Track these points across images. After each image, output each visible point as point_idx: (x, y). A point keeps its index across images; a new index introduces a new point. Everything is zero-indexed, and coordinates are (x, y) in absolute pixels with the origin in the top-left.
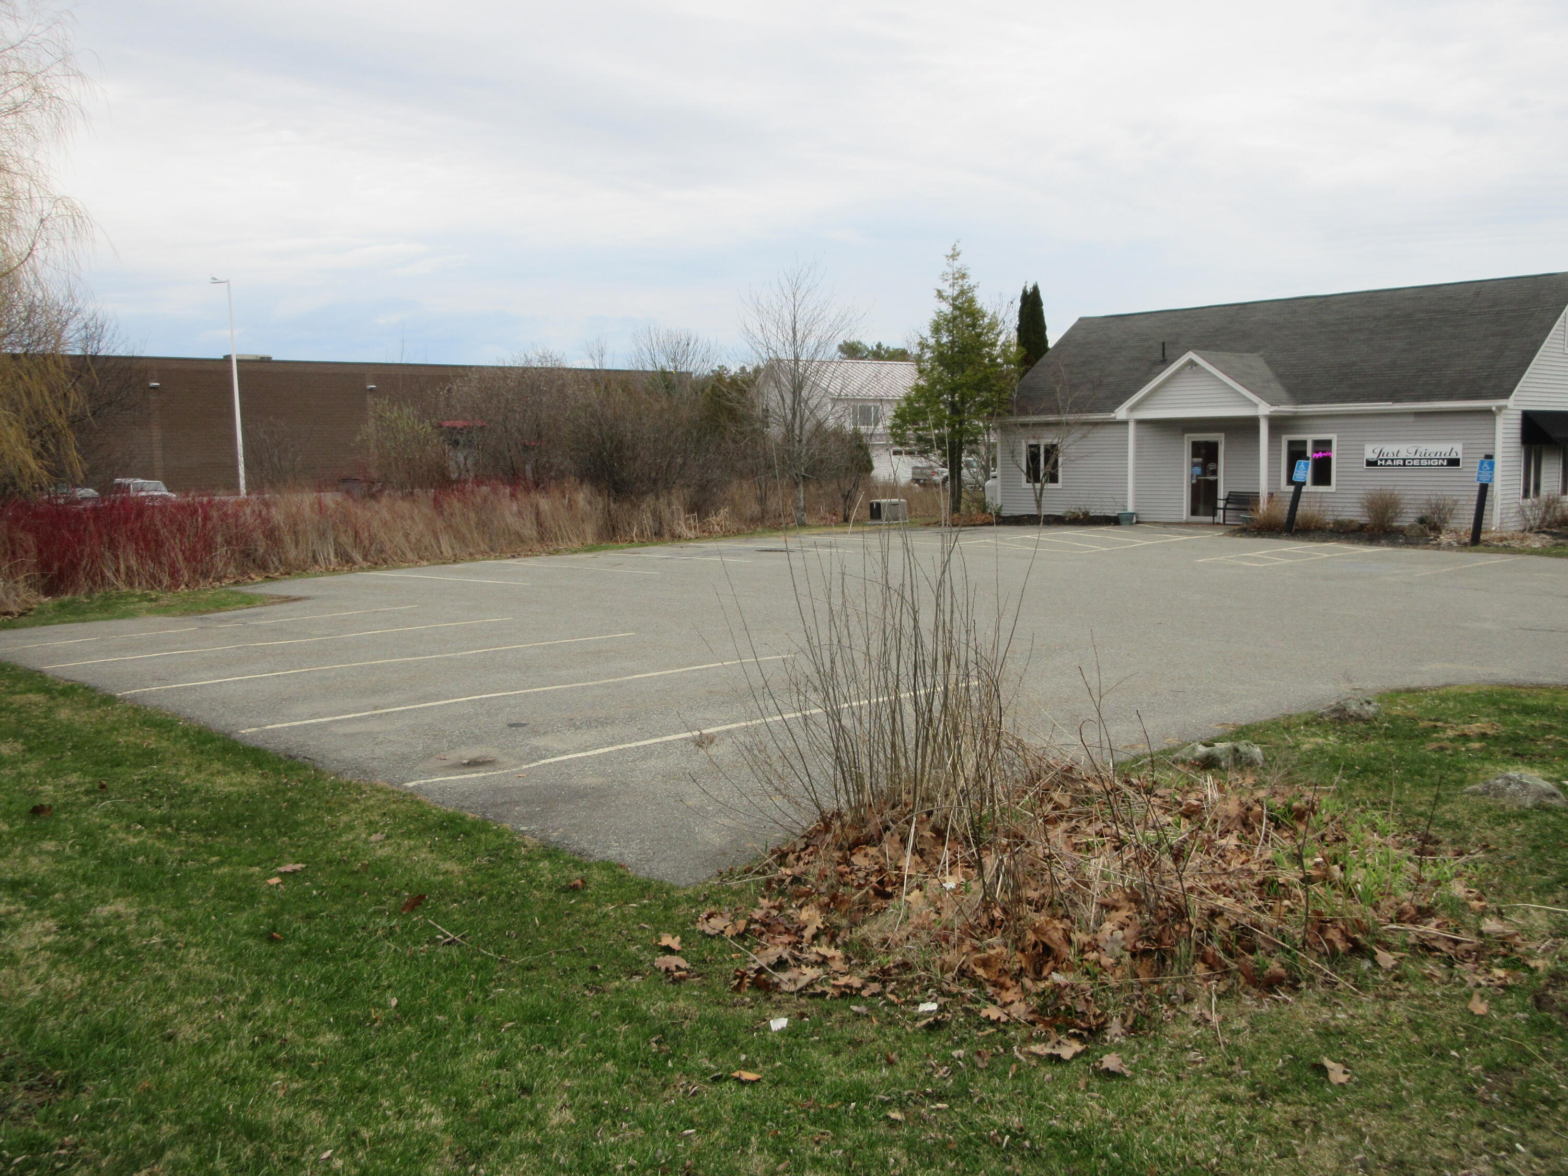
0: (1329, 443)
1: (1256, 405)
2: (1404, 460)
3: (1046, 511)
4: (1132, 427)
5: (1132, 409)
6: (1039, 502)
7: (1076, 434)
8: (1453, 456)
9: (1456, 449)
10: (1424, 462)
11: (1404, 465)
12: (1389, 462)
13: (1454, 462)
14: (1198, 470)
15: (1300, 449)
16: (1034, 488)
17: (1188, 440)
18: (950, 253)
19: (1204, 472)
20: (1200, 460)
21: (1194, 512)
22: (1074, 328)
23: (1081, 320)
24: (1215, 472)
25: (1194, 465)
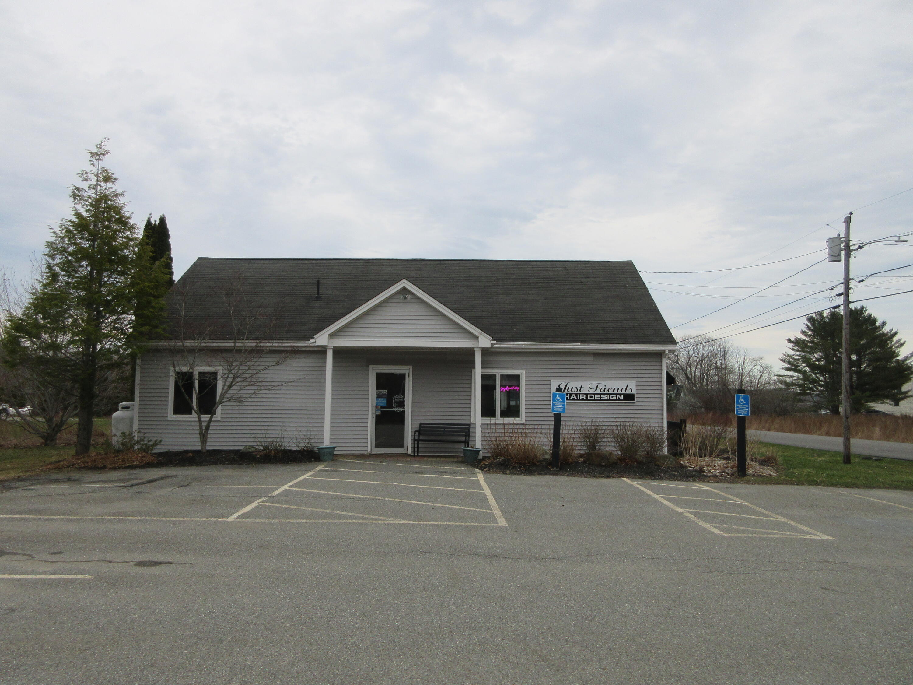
0: (517, 378)
1: (476, 338)
2: (587, 395)
3: (211, 446)
4: (330, 355)
5: (332, 336)
6: (204, 436)
7: (269, 360)
8: (629, 392)
9: (632, 386)
10: (604, 397)
11: (587, 399)
12: (574, 396)
13: (629, 397)
14: (383, 402)
15: (490, 382)
16: (200, 421)
17: (374, 371)
18: (95, 150)
19: (389, 404)
20: (385, 391)
21: (378, 445)
22: (195, 264)
23: (199, 258)
24: (402, 404)
25: (379, 396)
